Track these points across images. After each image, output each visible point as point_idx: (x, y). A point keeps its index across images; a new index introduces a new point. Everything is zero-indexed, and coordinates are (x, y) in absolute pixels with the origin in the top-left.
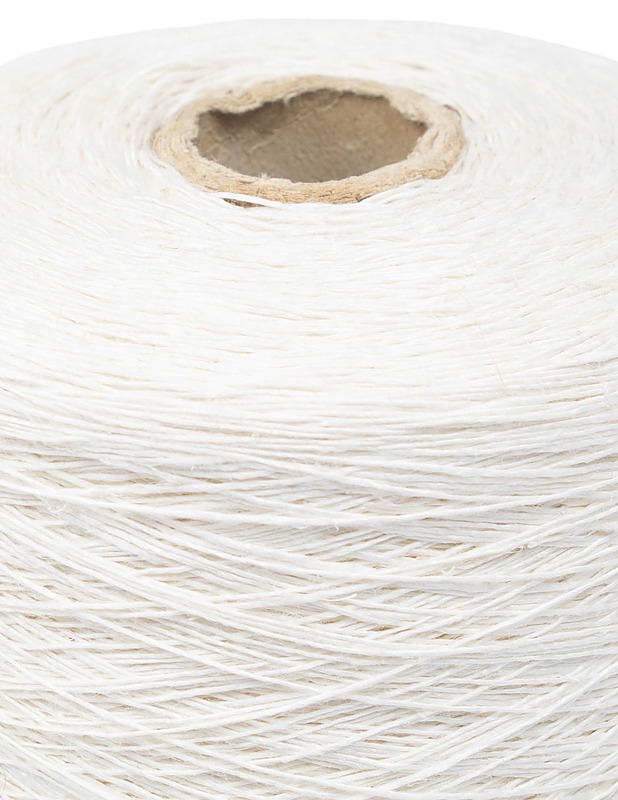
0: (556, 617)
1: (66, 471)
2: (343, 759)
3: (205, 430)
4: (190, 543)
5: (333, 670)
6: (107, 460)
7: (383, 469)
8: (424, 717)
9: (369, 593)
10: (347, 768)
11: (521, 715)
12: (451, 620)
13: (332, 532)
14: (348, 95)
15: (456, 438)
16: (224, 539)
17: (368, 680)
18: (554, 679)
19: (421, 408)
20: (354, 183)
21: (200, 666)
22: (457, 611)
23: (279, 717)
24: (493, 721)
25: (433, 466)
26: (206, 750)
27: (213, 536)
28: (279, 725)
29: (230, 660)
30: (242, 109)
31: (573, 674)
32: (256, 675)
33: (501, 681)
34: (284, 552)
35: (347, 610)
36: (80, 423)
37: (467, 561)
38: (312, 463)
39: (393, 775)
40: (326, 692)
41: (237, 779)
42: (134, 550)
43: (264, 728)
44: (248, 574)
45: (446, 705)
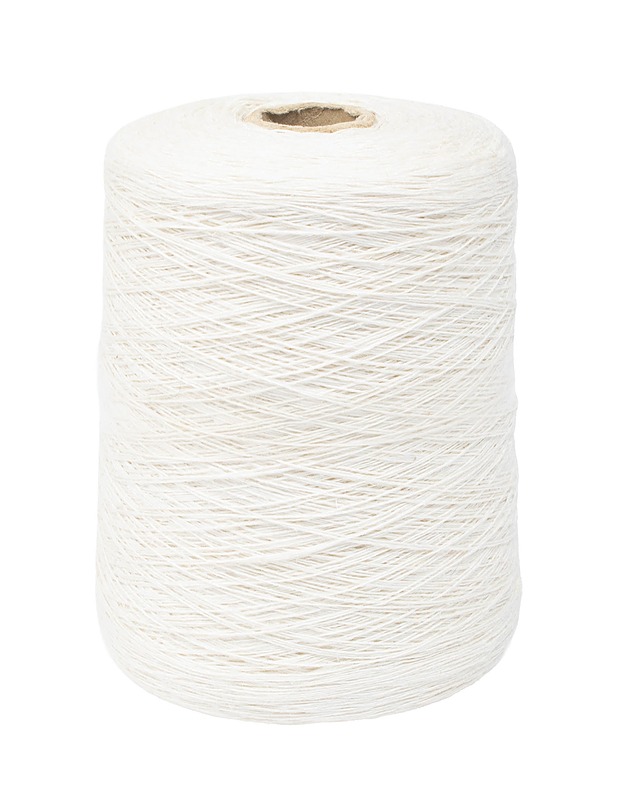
0: (413, 285)
1: (215, 218)
2: (327, 343)
3: (272, 194)
4: (267, 245)
5: (323, 301)
6: (233, 210)
7: (343, 211)
8: (360, 325)
9: (337, 266)
10: (329, 347)
11: (401, 329)
12: (369, 281)
13: (323, 239)
14: (326, 109)
15: (371, 199)
16: (279, 242)
17: (336, 306)
18: (414, 315)
19: (356, 186)
20: (329, 127)
21: (269, 301)
22: (373, 277)
23: (300, 323)
24: (388, 331)
25: (362, 211)
26: (272, 340)
27: (275, 241)
28: (300, 327)
29: (281, 297)
30: (280, 113)
31: (422, 314)
32: (293, 304)
33: (391, 312)
34: (303, 248)
35: (329, 274)
36: (223, 195)
37: (377, 255)
38: (314, 207)
39: (347, 351)
40: (319, 311)
41: (284, 353)
42: (243, 250)
43: (293, 328)
44: (289, 257)
45: (369, 321)
